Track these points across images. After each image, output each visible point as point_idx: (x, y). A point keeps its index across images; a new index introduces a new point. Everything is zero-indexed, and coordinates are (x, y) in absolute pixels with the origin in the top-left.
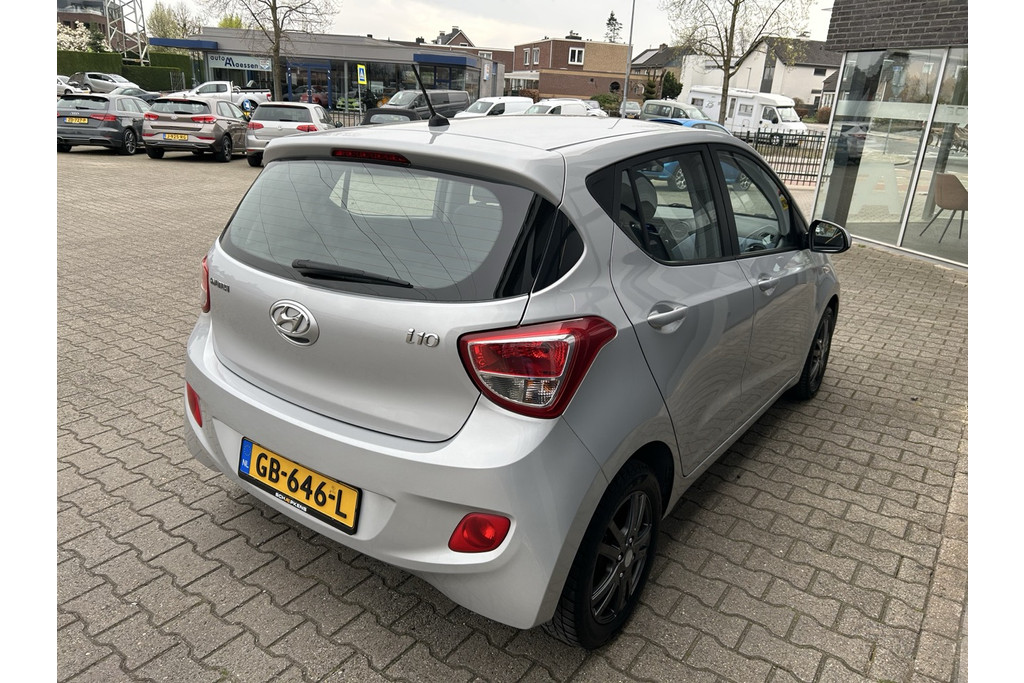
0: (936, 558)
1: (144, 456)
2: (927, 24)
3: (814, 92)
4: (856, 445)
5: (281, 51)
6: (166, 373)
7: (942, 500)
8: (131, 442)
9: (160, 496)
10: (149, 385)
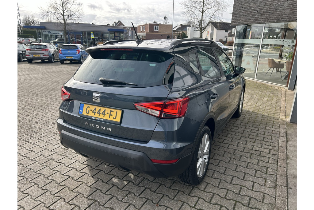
0: (278, 158)
1: (54, 147)
2: (259, 17)
3: (225, 37)
4: (253, 131)
5: (66, 29)
6: (53, 124)
7: (277, 143)
8: (48, 143)
9: (62, 157)
10: (49, 128)
